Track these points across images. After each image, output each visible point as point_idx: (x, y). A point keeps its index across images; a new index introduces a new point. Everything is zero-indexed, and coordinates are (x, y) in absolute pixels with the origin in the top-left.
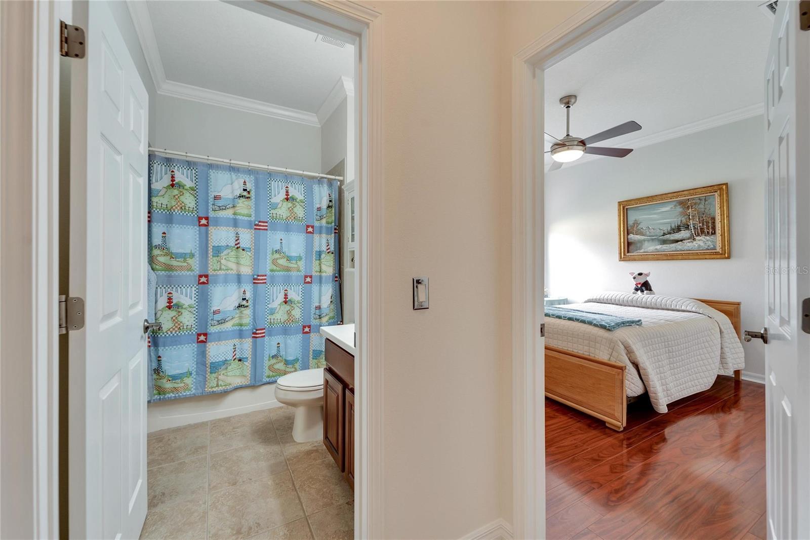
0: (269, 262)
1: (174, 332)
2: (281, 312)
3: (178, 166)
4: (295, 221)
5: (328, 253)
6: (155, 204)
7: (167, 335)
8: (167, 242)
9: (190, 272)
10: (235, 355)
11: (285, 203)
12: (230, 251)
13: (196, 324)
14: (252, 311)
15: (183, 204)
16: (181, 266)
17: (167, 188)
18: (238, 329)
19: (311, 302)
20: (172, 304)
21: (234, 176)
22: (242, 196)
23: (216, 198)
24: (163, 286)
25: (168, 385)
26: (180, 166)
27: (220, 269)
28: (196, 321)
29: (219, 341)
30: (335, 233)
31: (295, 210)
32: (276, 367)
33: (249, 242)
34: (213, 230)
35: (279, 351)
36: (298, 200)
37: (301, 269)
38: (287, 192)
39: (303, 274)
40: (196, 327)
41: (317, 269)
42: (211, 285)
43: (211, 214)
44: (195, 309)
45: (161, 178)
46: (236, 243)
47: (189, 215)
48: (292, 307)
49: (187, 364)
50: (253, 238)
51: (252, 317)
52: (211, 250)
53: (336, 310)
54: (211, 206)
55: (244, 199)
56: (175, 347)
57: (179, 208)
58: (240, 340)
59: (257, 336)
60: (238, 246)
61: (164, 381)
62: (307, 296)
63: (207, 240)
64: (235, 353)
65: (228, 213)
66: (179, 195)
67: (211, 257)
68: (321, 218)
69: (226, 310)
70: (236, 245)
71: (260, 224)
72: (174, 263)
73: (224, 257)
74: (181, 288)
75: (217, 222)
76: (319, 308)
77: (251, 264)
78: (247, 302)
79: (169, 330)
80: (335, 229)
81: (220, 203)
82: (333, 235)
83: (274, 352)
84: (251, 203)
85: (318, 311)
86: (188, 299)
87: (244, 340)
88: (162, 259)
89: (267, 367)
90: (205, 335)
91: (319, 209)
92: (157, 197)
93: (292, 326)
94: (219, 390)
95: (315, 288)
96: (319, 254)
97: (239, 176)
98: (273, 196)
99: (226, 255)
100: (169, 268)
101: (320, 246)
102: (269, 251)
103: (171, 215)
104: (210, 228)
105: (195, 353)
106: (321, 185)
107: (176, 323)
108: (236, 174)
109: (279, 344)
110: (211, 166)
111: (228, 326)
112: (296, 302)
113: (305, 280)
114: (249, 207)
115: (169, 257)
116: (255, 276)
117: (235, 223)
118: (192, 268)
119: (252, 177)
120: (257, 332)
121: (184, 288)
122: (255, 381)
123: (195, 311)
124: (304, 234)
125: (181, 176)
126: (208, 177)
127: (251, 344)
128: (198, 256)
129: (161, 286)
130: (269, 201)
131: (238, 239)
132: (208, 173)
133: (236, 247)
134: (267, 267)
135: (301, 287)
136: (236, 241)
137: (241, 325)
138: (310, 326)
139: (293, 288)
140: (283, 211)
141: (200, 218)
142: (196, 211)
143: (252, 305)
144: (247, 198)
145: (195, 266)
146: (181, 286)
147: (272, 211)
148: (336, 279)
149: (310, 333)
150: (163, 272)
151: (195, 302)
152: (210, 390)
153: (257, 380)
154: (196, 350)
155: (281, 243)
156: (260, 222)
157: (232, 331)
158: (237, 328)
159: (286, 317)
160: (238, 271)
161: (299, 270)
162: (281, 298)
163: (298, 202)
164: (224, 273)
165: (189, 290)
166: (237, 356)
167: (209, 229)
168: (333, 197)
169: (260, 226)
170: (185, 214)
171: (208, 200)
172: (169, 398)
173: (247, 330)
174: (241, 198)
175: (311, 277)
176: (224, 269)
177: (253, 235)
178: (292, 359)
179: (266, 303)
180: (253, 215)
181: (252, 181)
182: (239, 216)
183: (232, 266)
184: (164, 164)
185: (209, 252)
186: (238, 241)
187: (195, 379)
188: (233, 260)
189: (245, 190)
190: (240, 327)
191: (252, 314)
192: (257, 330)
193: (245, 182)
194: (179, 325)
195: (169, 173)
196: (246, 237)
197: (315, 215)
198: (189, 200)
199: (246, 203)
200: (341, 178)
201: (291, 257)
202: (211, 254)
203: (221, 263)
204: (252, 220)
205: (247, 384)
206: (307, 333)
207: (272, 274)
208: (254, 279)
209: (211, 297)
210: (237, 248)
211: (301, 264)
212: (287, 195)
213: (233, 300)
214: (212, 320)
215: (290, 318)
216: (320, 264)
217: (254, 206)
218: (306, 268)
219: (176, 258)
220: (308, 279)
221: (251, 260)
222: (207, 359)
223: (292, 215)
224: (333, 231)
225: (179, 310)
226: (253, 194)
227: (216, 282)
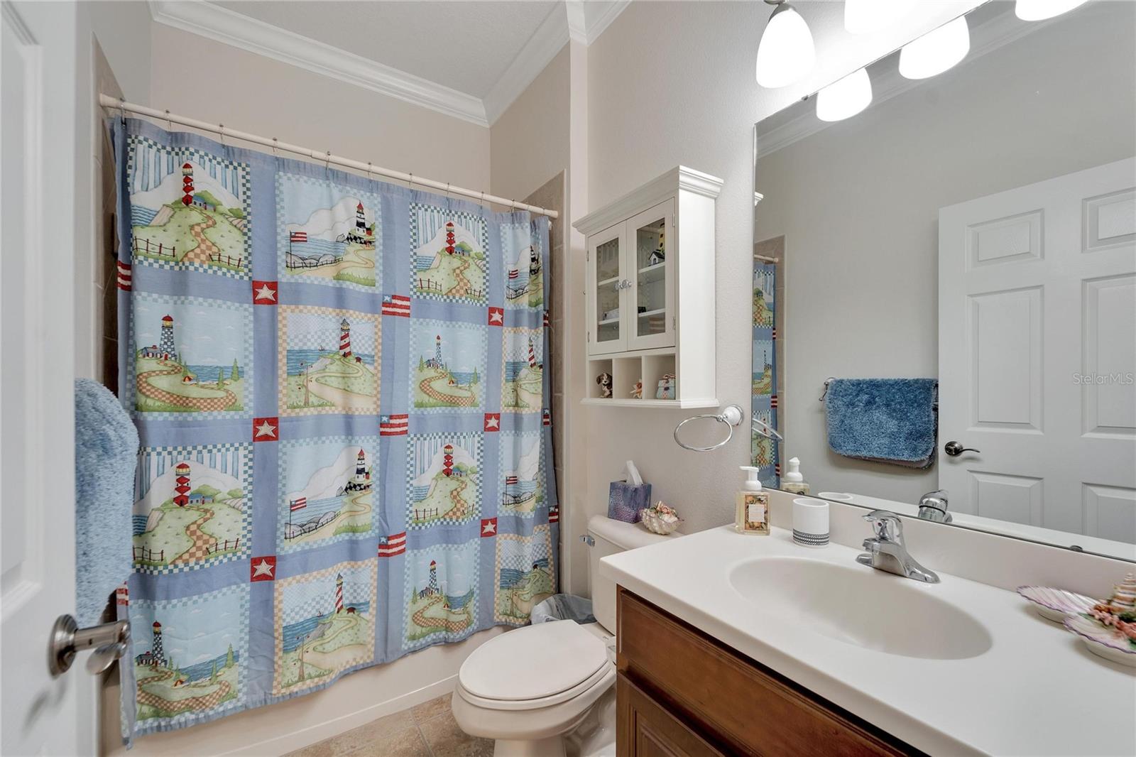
0: (413, 386)
1: (192, 563)
2: (437, 494)
3: (202, 153)
4: (466, 299)
5: (532, 366)
6: (141, 245)
7: (176, 571)
8: (175, 340)
9: (232, 413)
10: (341, 598)
11: (447, 258)
12: (328, 361)
13: (249, 536)
14: (378, 496)
15: (215, 249)
16: (212, 399)
17: (174, 206)
18: (347, 538)
19: (498, 468)
20: (187, 494)
21: (336, 191)
22: (355, 238)
23: (296, 238)
24: (165, 449)
25: (178, 694)
26: (207, 155)
27: (307, 404)
28: (249, 528)
29: (305, 572)
30: (545, 325)
31: (467, 273)
32: (428, 614)
33: (370, 343)
34: (288, 314)
35: (433, 578)
36: (472, 254)
37: (478, 400)
38: (450, 235)
39: (481, 410)
40: (249, 544)
41: (510, 399)
42: (285, 442)
43: (284, 276)
44: (245, 500)
45: (159, 183)
46: (343, 343)
47: (229, 275)
48: (462, 482)
49: (227, 635)
50: (380, 334)
51: (378, 510)
52: (285, 361)
53: (547, 483)
54: (282, 258)
55: (358, 246)
56: (195, 598)
57: (203, 257)
58: (353, 563)
59: (390, 551)
60: (347, 350)
61: (169, 683)
62: (488, 456)
63: (274, 337)
64: (340, 595)
65: (322, 276)
66: (204, 226)
67: (285, 376)
68: (518, 293)
69: (321, 498)
70: (341, 348)
71: (394, 301)
72: (193, 391)
73: (315, 376)
74: (210, 451)
75: (298, 295)
76: (514, 481)
77: (375, 392)
78: (368, 478)
79: (180, 557)
80: (545, 318)
81: (302, 250)
82: (542, 328)
83: (424, 583)
84: (376, 254)
85: (510, 487)
86: (228, 478)
87: (360, 563)
88: (163, 383)
89: (409, 619)
90: (271, 560)
91: (514, 275)
92: (147, 228)
93: (463, 523)
94: (305, 687)
95: (505, 439)
96: (515, 369)
97: (348, 192)
98: (421, 242)
99: (318, 372)
100: (181, 404)
101: (516, 351)
102: (413, 364)
103: (183, 272)
104: (280, 307)
105: (247, 606)
106: (517, 225)
107: (199, 538)
108: (340, 187)
109: (433, 563)
110: (281, 164)
111: (326, 536)
112: (469, 472)
113: (486, 423)
114: (370, 265)
115: (180, 377)
116: (385, 419)
117: (340, 299)
118: (237, 404)
119: (377, 199)
120: (390, 543)
121: (219, 450)
122: (386, 652)
123: (245, 504)
124: (484, 326)
125: (208, 181)
126: (275, 188)
127: (376, 570)
128: (252, 373)
129: (159, 449)
130: (412, 253)
131: (347, 336)
132: (274, 181)
133: (342, 352)
134: (407, 399)
135: (477, 439)
136: (342, 338)
137: (354, 530)
138: (496, 519)
139: (463, 441)
140: (441, 275)
141: (256, 286)
142: (246, 266)
143: (378, 483)
144: (365, 243)
145: (246, 397)
146: (210, 447)
147: (420, 275)
148: (545, 420)
149: (495, 534)
150: (166, 414)
151: (246, 484)
152: (283, 691)
153: (389, 650)
154: (248, 597)
155: (438, 344)
156: (394, 297)
157: (334, 545)
158: (345, 537)
159: (448, 505)
160: (347, 407)
161: (474, 404)
162: (438, 464)
163: (473, 258)
164: (316, 413)
165: (230, 454)
166: (345, 601)
167: (280, 310)
168: (540, 251)
169: (395, 306)
170: (220, 273)
171: (276, 242)
172: (180, 724)
173: (367, 540)
174: (353, 243)
175: (498, 417)
176: (316, 404)
177: (380, 327)
178: (461, 595)
179: (408, 476)
180: (379, 282)
181: (375, 205)
182: (348, 283)
183: (335, 396)
184: (164, 148)
185: (280, 364)
186: (347, 340)
187: (246, 668)
188: (334, 382)
189: (360, 225)
190: (351, 534)
191: (378, 503)
192: (389, 539)
193: (360, 207)
194: (206, 542)
195: (179, 172)
196: (365, 332)
197: (505, 287)
198: (228, 241)
199: (362, 254)
200: (555, 214)
201: (460, 375)
202: (285, 368)
203: (307, 391)
204: (377, 292)
205: (368, 661)
206: (490, 534)
207: (419, 413)
208: (382, 425)
209: (284, 470)
210: (345, 355)
211: (479, 390)
212: (451, 241)
213: (338, 473)
214: (289, 524)
215: (458, 506)
216: (515, 390)
217: (381, 261)
218: (487, 399)
219: (197, 380)
220: (493, 423)
221: (376, 382)
222: (276, 618)
223: (462, 284)
224: (542, 321)
225: (207, 506)
226: (378, 235)
227: (295, 435)
